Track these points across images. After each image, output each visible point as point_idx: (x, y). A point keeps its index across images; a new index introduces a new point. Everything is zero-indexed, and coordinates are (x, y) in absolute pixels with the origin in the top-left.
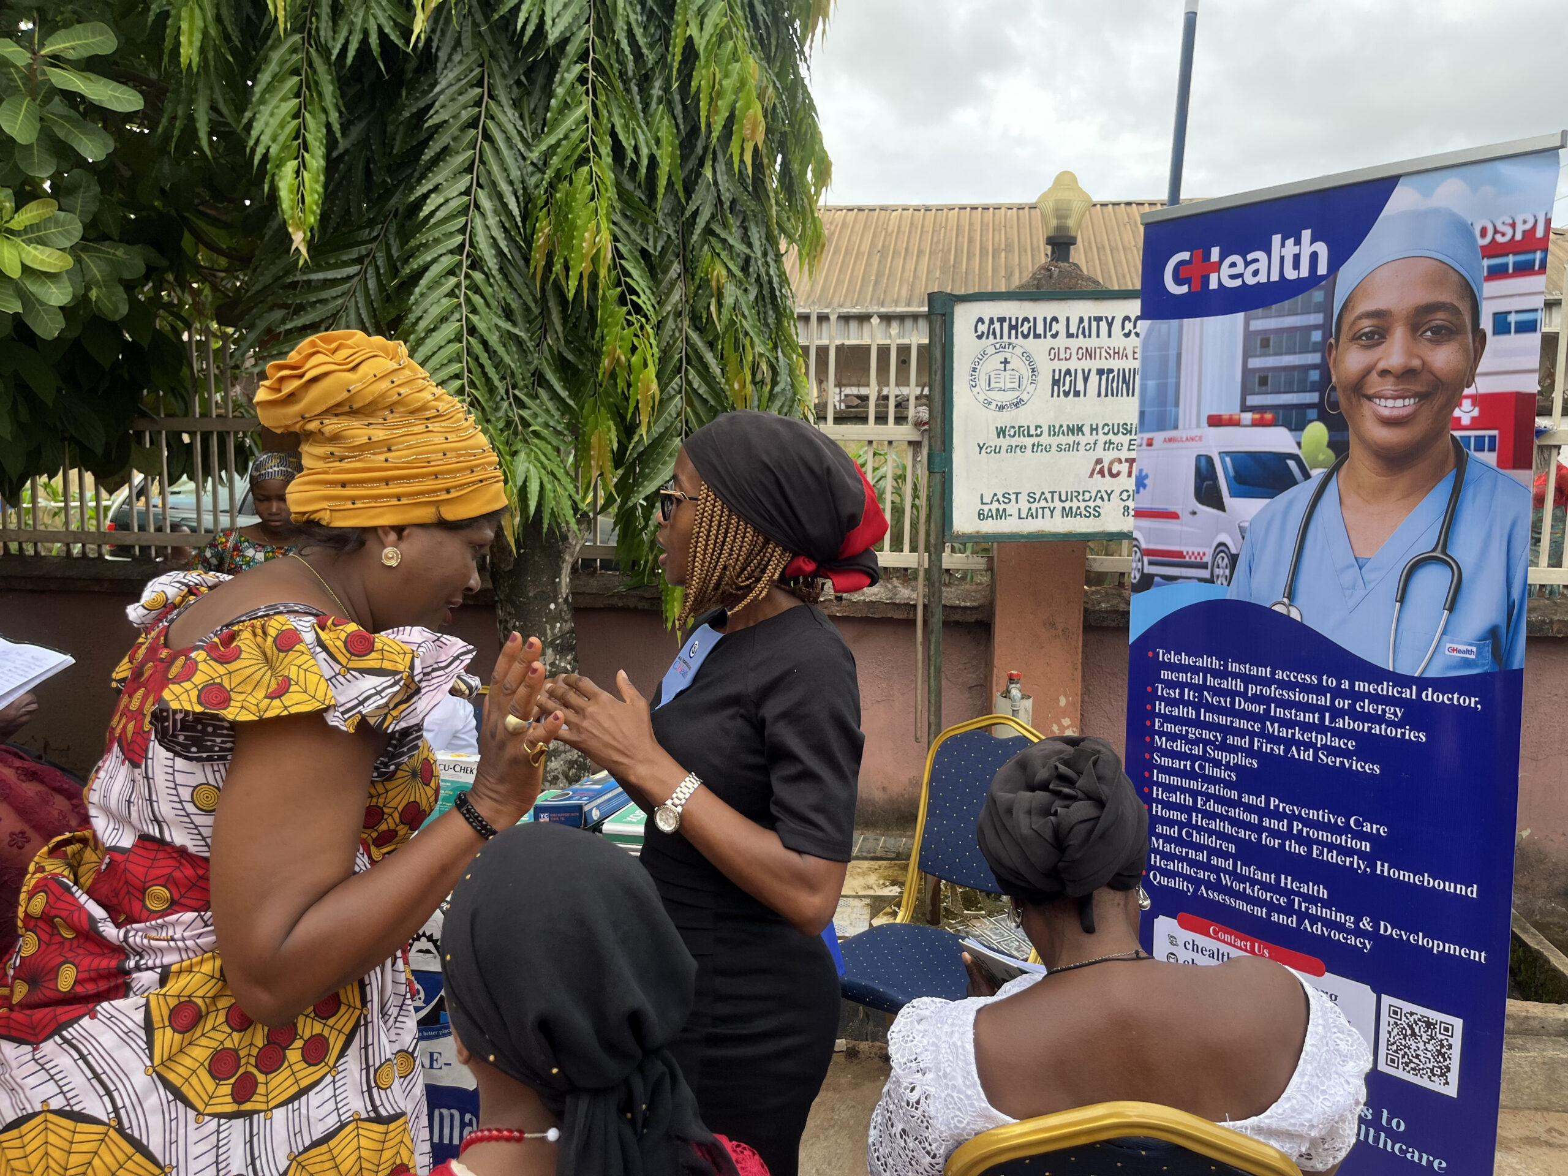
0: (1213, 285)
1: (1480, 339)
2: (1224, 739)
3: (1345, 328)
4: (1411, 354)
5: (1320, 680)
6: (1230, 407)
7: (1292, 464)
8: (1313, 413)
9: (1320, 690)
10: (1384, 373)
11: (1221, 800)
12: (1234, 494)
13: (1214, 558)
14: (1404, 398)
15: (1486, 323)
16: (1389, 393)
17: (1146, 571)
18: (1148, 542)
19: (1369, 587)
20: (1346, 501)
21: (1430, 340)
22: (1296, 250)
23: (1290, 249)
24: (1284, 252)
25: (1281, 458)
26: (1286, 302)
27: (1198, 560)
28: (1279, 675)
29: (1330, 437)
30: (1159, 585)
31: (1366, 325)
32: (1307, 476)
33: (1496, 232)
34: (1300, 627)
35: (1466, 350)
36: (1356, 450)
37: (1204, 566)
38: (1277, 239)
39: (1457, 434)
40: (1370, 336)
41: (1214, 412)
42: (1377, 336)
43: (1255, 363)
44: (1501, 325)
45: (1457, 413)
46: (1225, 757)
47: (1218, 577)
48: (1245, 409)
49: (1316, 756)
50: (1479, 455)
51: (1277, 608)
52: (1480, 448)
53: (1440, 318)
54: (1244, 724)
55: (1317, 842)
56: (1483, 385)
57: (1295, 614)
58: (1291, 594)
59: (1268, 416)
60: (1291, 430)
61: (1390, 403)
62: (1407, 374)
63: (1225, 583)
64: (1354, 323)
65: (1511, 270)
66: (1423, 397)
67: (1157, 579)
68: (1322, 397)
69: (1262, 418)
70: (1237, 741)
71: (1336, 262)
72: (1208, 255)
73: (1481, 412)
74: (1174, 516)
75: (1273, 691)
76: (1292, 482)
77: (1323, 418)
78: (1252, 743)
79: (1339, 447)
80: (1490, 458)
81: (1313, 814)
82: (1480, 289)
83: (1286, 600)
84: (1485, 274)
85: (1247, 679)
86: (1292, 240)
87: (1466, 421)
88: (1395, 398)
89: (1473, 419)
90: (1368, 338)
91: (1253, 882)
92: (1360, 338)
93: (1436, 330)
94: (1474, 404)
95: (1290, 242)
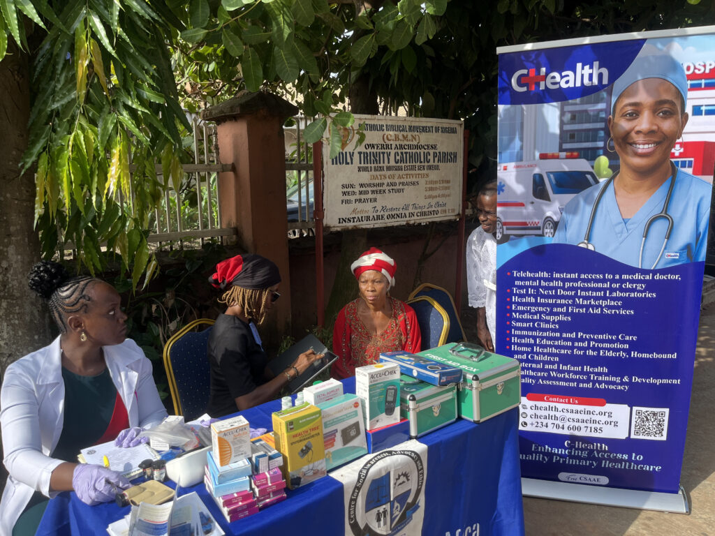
0: (542, 87)
1: (685, 117)
2: (552, 310)
3: (618, 110)
4: (652, 124)
5: (604, 276)
6: (554, 149)
7: (589, 177)
8: (601, 152)
9: (604, 281)
10: (638, 132)
11: (548, 338)
12: (555, 192)
13: (544, 224)
14: (649, 144)
16: (641, 142)
17: (505, 233)
18: (505, 218)
19: (630, 232)
20: (618, 193)
21: (662, 117)
22: (591, 71)
23: (587, 70)
24: (583, 72)
25: (584, 173)
26: (593, 95)
27: (535, 225)
28: (583, 276)
29: (610, 163)
30: (513, 239)
31: (629, 109)
33: (695, 68)
35: (678, 122)
36: (623, 169)
37: (539, 228)
38: (579, 65)
40: (631, 114)
41: (543, 152)
43: (567, 127)
44: (697, 111)
46: (552, 318)
47: (547, 233)
48: (561, 150)
49: (602, 311)
51: (581, 245)
52: (684, 164)
53: (666, 107)
54: (563, 301)
55: (603, 348)
56: (686, 138)
57: (591, 247)
58: (589, 238)
59: (575, 154)
60: (588, 160)
61: (641, 146)
62: (650, 133)
63: (551, 236)
64: (623, 108)
65: (703, 86)
66: (658, 143)
67: (511, 237)
68: (605, 144)
69: (572, 155)
70: (559, 310)
71: (613, 78)
72: (538, 71)
73: (684, 150)
74: (522, 205)
75: (579, 284)
77: (606, 154)
78: (567, 309)
79: (615, 168)
81: (600, 337)
82: (686, 95)
83: (586, 241)
84: (689, 87)
85: (564, 280)
86: (588, 66)
87: (677, 154)
88: (644, 144)
89: (680, 153)
90: (630, 116)
91: (569, 372)
92: (626, 115)
93: (665, 113)
94: (681, 147)
95: (587, 67)
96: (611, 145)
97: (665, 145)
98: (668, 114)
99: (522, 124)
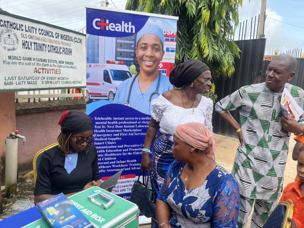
0: (107, 29)
1: (163, 52)
2: (113, 135)
3: (139, 46)
4: (152, 53)
5: (135, 118)
6: (113, 59)
7: (128, 73)
8: (132, 63)
9: (134, 121)
10: (147, 56)
11: (111, 149)
12: (114, 79)
13: (109, 94)
14: (150, 62)
15: (165, 49)
16: (148, 60)
17: (90, 98)
18: (91, 91)
19: (144, 99)
20: (140, 82)
21: (155, 51)
22: (128, 26)
23: (126, 25)
24: (125, 26)
25: (125, 72)
26: (129, 37)
27: (105, 95)
28: (126, 119)
29: (136, 68)
30: (94, 101)
31: (143, 46)
32: (131, 76)
33: (167, 32)
34: (130, 108)
35: (161, 54)
36: (141, 71)
37: (106, 96)
38: (123, 22)
39: (159, 69)
40: (144, 48)
41: (108, 60)
42: (145, 48)
43: (118, 50)
44: (168, 50)
45: (159, 66)
46: (113, 139)
47: (110, 99)
48: (116, 60)
49: (134, 134)
50: (163, 74)
51: (126, 105)
52: (163, 72)
53: (157, 47)
54: (118, 131)
55: (134, 151)
56: (164, 61)
57: (129, 106)
58: (128, 102)
59: (122, 62)
60: (127, 66)
61: (148, 62)
62: (151, 57)
63: (112, 100)
64: (141, 45)
65: (170, 40)
66: (154, 62)
67: (94, 100)
68: (134, 60)
69: (121, 63)
70: (116, 135)
71: (137, 31)
72: (105, 22)
73: (163, 66)
74: (98, 84)
75: (125, 122)
76: (128, 77)
77: (134, 64)
78: (120, 134)
79: (138, 70)
80: (165, 74)
81: (133, 146)
82: (164, 43)
83: (127, 103)
84: (165, 40)
85: (118, 121)
86: (127, 23)
87: (161, 67)
88: (149, 61)
89: (162, 67)
90: (143, 49)
91: (120, 164)
92: (142, 48)
93: (156, 49)
94: (162, 64)
95: (126, 24)
96: (136, 60)
97: (156, 63)
98: (157, 50)
99: (98, 45)
